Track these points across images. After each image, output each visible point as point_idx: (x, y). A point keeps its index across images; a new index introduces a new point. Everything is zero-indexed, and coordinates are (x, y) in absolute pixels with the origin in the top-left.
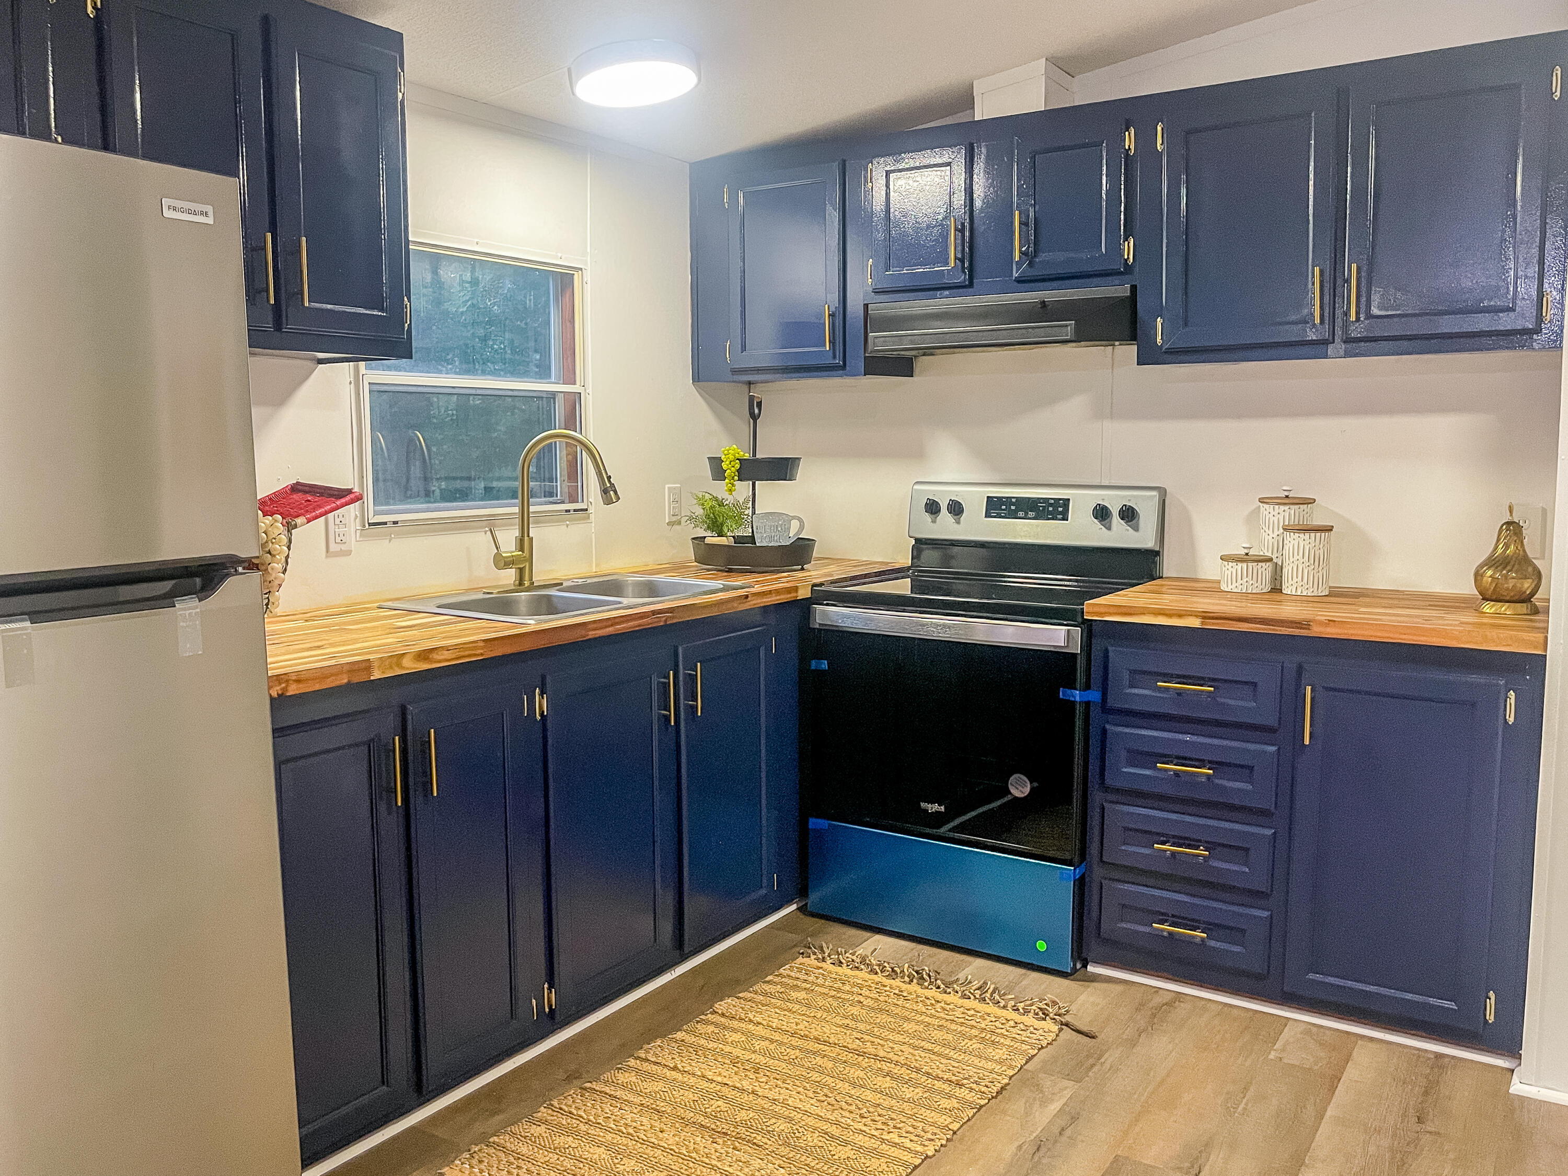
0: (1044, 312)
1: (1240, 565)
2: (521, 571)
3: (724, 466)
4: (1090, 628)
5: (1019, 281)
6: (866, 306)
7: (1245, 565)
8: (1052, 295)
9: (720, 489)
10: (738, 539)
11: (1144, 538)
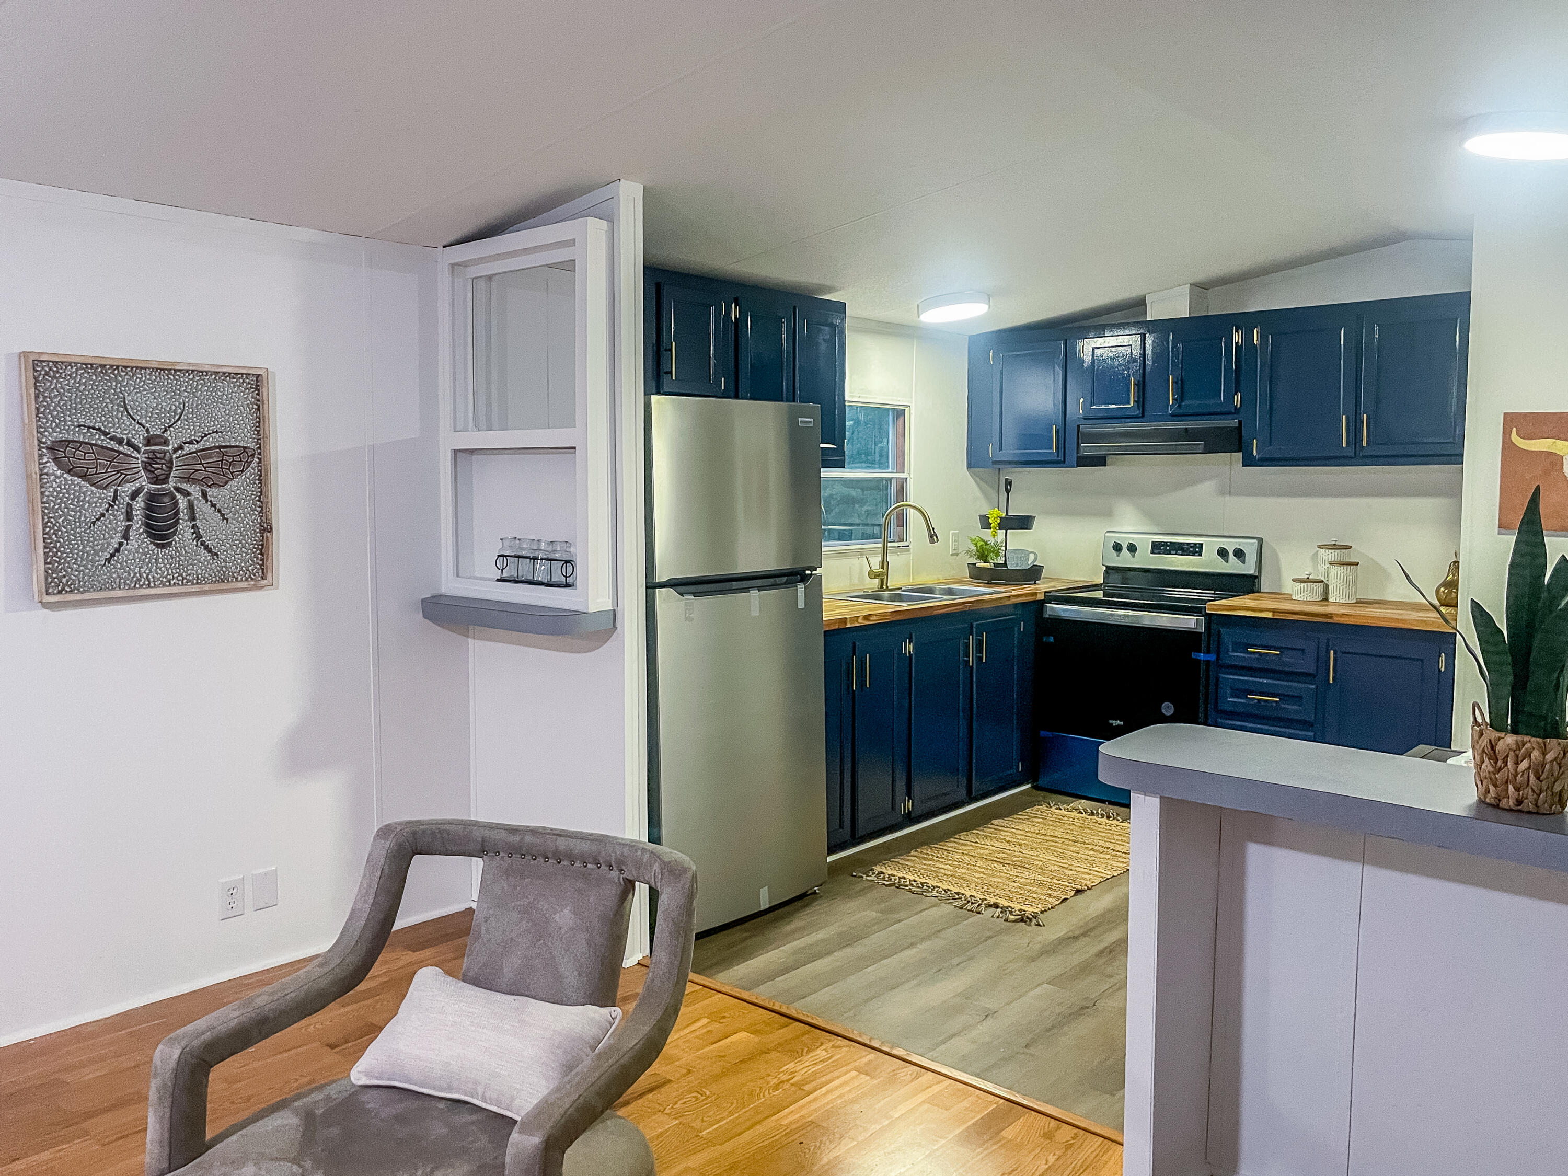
0: (1188, 435)
1: (1303, 584)
2: (882, 580)
3: (990, 521)
4: (1209, 617)
5: (1172, 415)
6: (1078, 426)
7: (1305, 584)
8: (1191, 424)
9: (987, 535)
10: (996, 565)
11: (1249, 568)
